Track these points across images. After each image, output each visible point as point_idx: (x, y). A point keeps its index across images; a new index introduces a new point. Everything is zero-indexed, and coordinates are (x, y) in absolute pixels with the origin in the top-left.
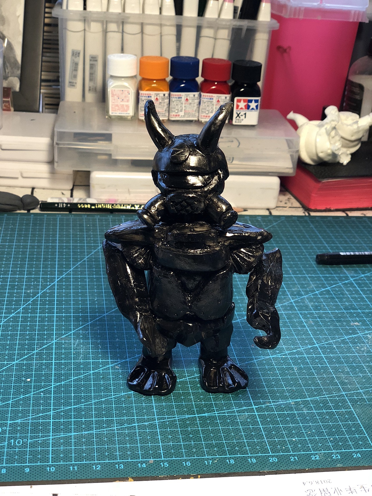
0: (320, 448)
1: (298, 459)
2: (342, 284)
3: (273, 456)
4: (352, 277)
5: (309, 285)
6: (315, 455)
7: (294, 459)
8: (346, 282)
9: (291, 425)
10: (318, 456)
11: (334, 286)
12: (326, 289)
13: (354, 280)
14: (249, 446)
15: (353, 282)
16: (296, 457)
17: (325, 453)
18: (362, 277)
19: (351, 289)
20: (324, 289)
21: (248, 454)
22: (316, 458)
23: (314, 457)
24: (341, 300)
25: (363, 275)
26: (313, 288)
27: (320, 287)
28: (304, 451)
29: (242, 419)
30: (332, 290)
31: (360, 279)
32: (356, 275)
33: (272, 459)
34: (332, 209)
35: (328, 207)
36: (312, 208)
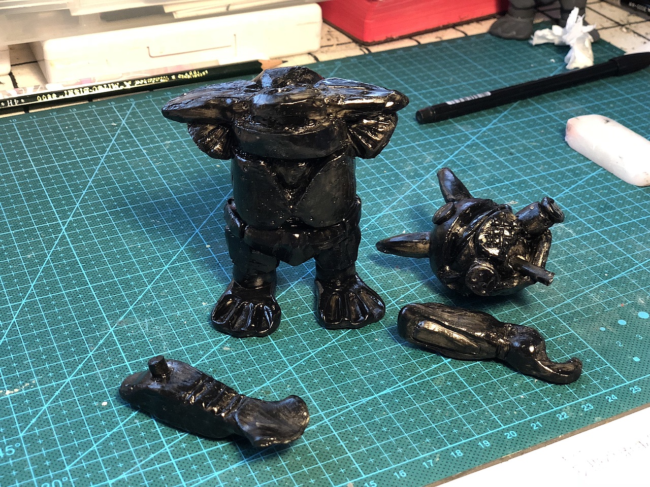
0: (561, 401)
1: (542, 424)
2: (465, 147)
3: (508, 430)
4: (473, 134)
5: (424, 159)
6: (560, 413)
7: (537, 426)
8: (469, 143)
9: (507, 376)
10: (564, 413)
11: (457, 152)
12: (449, 159)
13: (477, 138)
14: (469, 423)
15: (478, 141)
16: (538, 423)
17: (571, 406)
18: (485, 132)
19: (479, 152)
20: (447, 160)
21: (473, 436)
22: (563, 416)
23: (561, 416)
24: (475, 169)
25: (484, 129)
26: (431, 162)
27: (440, 159)
28: (543, 411)
29: (439, 385)
30: (457, 159)
31: (483, 136)
33: (509, 435)
34: (394, 37)
35: (389, 36)
36: (370, 41)
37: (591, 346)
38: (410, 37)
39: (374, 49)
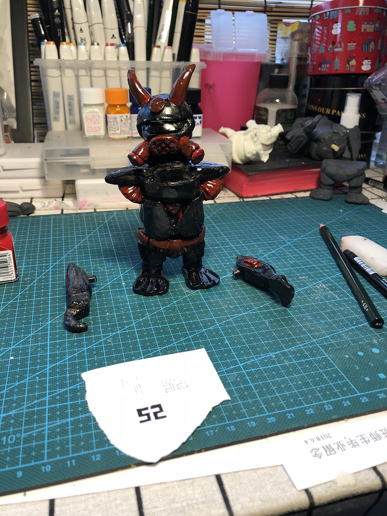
0: (311, 401)
1: (294, 415)
2: (283, 247)
3: (270, 416)
4: (289, 241)
5: (258, 251)
6: (308, 409)
7: (291, 416)
8: (285, 245)
9: (278, 379)
10: (311, 409)
11: (277, 249)
12: (272, 252)
13: (291, 244)
14: (245, 408)
15: (291, 245)
16: (292, 414)
17: (317, 405)
18: (296, 241)
19: (291, 250)
20: (270, 253)
21: (246, 417)
22: (310, 411)
23: (309, 411)
24: (286, 259)
25: (296, 239)
26: (261, 253)
27: (266, 252)
28: (297, 406)
29: (232, 379)
30: (276, 253)
31: (295, 242)
32: (291, 240)
33: (270, 420)
34: (259, 195)
35: (256, 194)
36: (245, 196)
37: (338, 366)
38: (267, 196)
39: (246, 200)
